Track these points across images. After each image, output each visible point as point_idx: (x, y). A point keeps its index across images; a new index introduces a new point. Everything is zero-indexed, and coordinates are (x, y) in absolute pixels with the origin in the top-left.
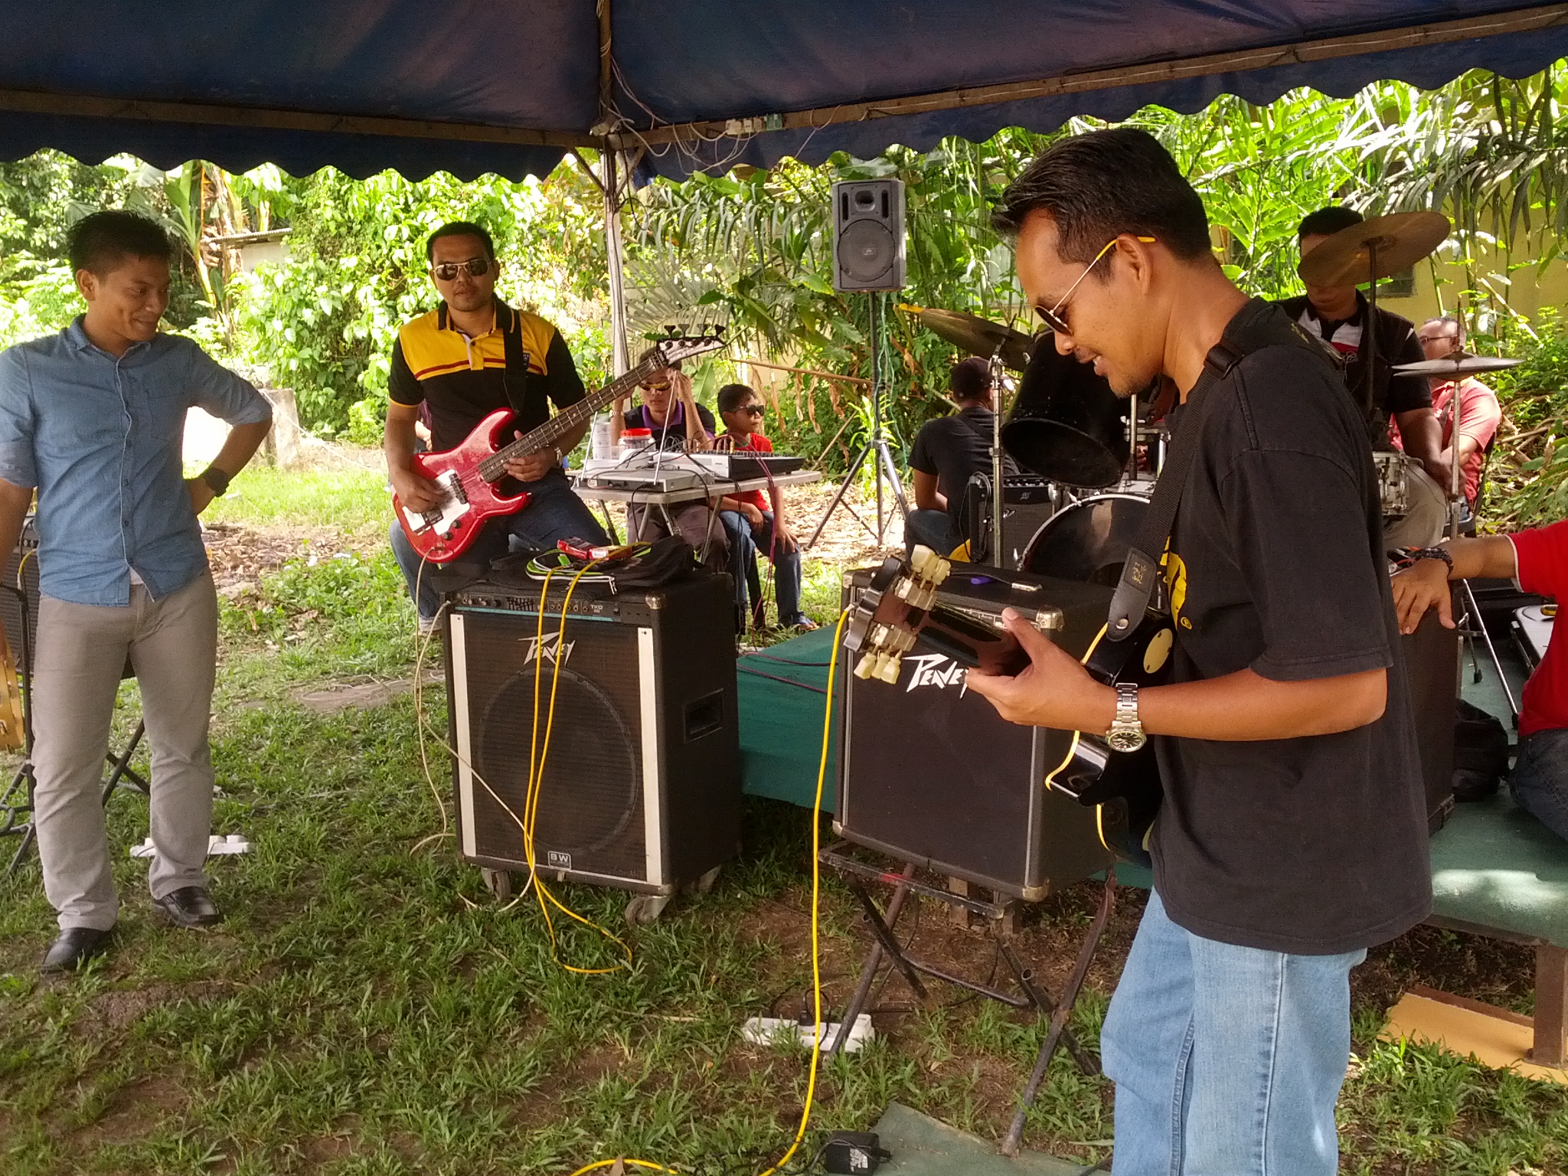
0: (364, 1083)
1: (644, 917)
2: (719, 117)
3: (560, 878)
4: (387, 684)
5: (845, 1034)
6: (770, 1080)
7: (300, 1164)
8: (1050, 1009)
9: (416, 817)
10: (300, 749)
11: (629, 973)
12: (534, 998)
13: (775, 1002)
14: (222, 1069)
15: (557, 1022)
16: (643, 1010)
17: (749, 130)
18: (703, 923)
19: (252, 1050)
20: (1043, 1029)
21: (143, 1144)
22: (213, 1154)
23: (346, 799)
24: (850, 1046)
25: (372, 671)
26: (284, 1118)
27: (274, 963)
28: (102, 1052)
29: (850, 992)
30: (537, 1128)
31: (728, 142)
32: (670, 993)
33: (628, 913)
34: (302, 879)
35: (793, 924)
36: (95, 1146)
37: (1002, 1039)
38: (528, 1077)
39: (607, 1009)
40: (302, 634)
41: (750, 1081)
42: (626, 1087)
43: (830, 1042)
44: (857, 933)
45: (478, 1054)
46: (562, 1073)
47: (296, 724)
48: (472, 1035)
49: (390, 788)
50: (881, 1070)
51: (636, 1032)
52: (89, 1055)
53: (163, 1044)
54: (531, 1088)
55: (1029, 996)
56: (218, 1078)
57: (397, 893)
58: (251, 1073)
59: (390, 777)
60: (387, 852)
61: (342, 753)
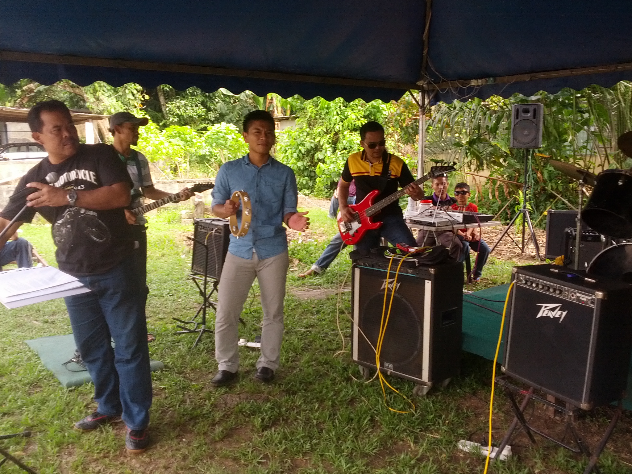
0: (315, 441)
1: (420, 394)
2: (468, 78)
3: (389, 373)
4: (326, 290)
5: (499, 453)
6: (468, 466)
7: (291, 467)
8: (590, 455)
9: (335, 342)
10: (294, 312)
11: (413, 415)
12: (377, 418)
13: (471, 435)
14: (265, 428)
15: (385, 429)
16: (419, 430)
17: (480, 84)
18: (443, 399)
19: (274, 422)
20: (585, 464)
21: (237, 451)
22: (261, 459)
23: (310, 332)
24: (502, 457)
25: (320, 285)
26: (286, 450)
27: (284, 391)
28: (224, 416)
29: (503, 436)
30: (377, 469)
31: (471, 88)
32: (429, 425)
33: (414, 391)
34: (294, 361)
35: (480, 405)
36: (221, 449)
37: (567, 465)
38: (375, 448)
39: (405, 427)
40: (296, 269)
41: (460, 464)
42: (411, 459)
43: (493, 455)
44: (507, 413)
45: (356, 437)
46: (387, 449)
47: (293, 302)
48: (354, 429)
49: (326, 330)
50: (514, 469)
51: (416, 438)
52: (220, 415)
53: (245, 416)
54: (375, 453)
55: (580, 449)
56: (263, 431)
57: (328, 371)
58: (274, 431)
59: (326, 326)
60: (325, 354)
61: (309, 315)
